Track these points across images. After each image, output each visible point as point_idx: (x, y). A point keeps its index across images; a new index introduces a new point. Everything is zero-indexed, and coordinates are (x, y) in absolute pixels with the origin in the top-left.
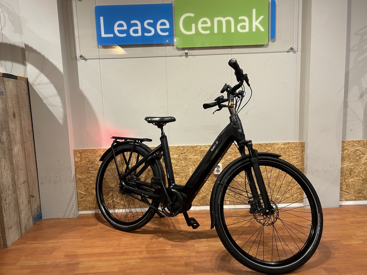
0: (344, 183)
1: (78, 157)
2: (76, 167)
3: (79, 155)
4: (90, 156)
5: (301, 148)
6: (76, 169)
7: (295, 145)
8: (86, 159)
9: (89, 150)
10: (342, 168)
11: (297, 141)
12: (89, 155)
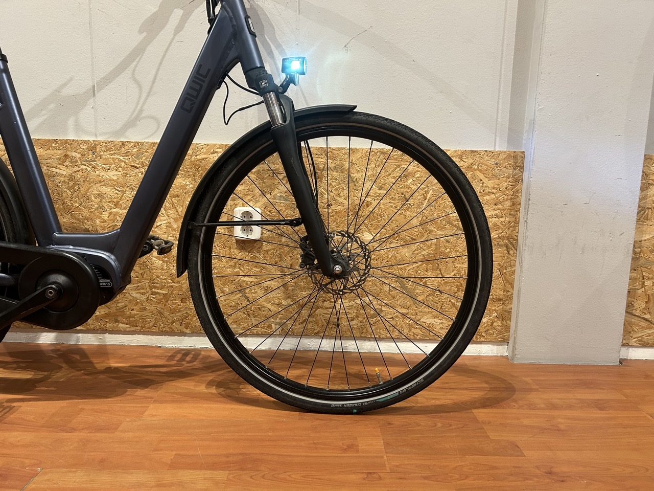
0: (640, 291)
5: (511, 171)
7: (493, 162)
10: (637, 244)
11: (501, 146)
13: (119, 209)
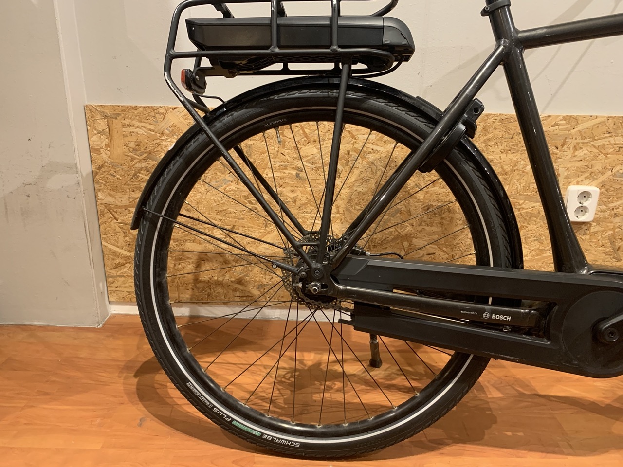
1: (101, 133)
2: (94, 167)
3: (102, 124)
4: (141, 131)
6: (97, 173)
8: (127, 140)
9: (136, 108)
12: (137, 127)
13: (437, 188)
